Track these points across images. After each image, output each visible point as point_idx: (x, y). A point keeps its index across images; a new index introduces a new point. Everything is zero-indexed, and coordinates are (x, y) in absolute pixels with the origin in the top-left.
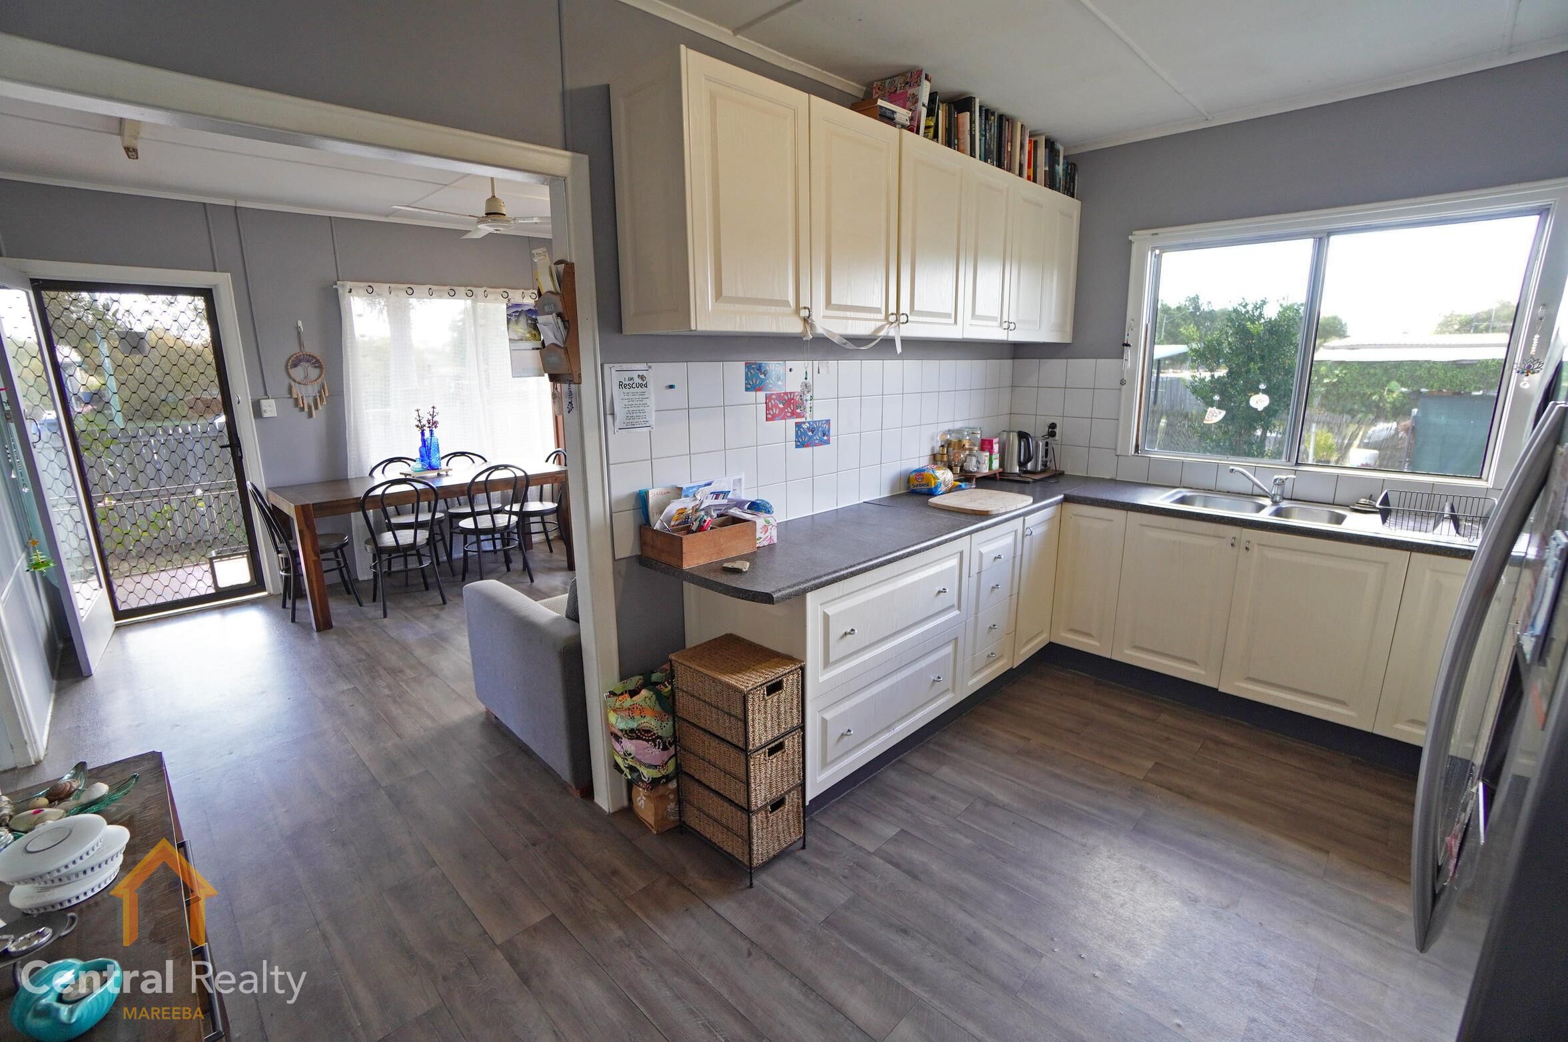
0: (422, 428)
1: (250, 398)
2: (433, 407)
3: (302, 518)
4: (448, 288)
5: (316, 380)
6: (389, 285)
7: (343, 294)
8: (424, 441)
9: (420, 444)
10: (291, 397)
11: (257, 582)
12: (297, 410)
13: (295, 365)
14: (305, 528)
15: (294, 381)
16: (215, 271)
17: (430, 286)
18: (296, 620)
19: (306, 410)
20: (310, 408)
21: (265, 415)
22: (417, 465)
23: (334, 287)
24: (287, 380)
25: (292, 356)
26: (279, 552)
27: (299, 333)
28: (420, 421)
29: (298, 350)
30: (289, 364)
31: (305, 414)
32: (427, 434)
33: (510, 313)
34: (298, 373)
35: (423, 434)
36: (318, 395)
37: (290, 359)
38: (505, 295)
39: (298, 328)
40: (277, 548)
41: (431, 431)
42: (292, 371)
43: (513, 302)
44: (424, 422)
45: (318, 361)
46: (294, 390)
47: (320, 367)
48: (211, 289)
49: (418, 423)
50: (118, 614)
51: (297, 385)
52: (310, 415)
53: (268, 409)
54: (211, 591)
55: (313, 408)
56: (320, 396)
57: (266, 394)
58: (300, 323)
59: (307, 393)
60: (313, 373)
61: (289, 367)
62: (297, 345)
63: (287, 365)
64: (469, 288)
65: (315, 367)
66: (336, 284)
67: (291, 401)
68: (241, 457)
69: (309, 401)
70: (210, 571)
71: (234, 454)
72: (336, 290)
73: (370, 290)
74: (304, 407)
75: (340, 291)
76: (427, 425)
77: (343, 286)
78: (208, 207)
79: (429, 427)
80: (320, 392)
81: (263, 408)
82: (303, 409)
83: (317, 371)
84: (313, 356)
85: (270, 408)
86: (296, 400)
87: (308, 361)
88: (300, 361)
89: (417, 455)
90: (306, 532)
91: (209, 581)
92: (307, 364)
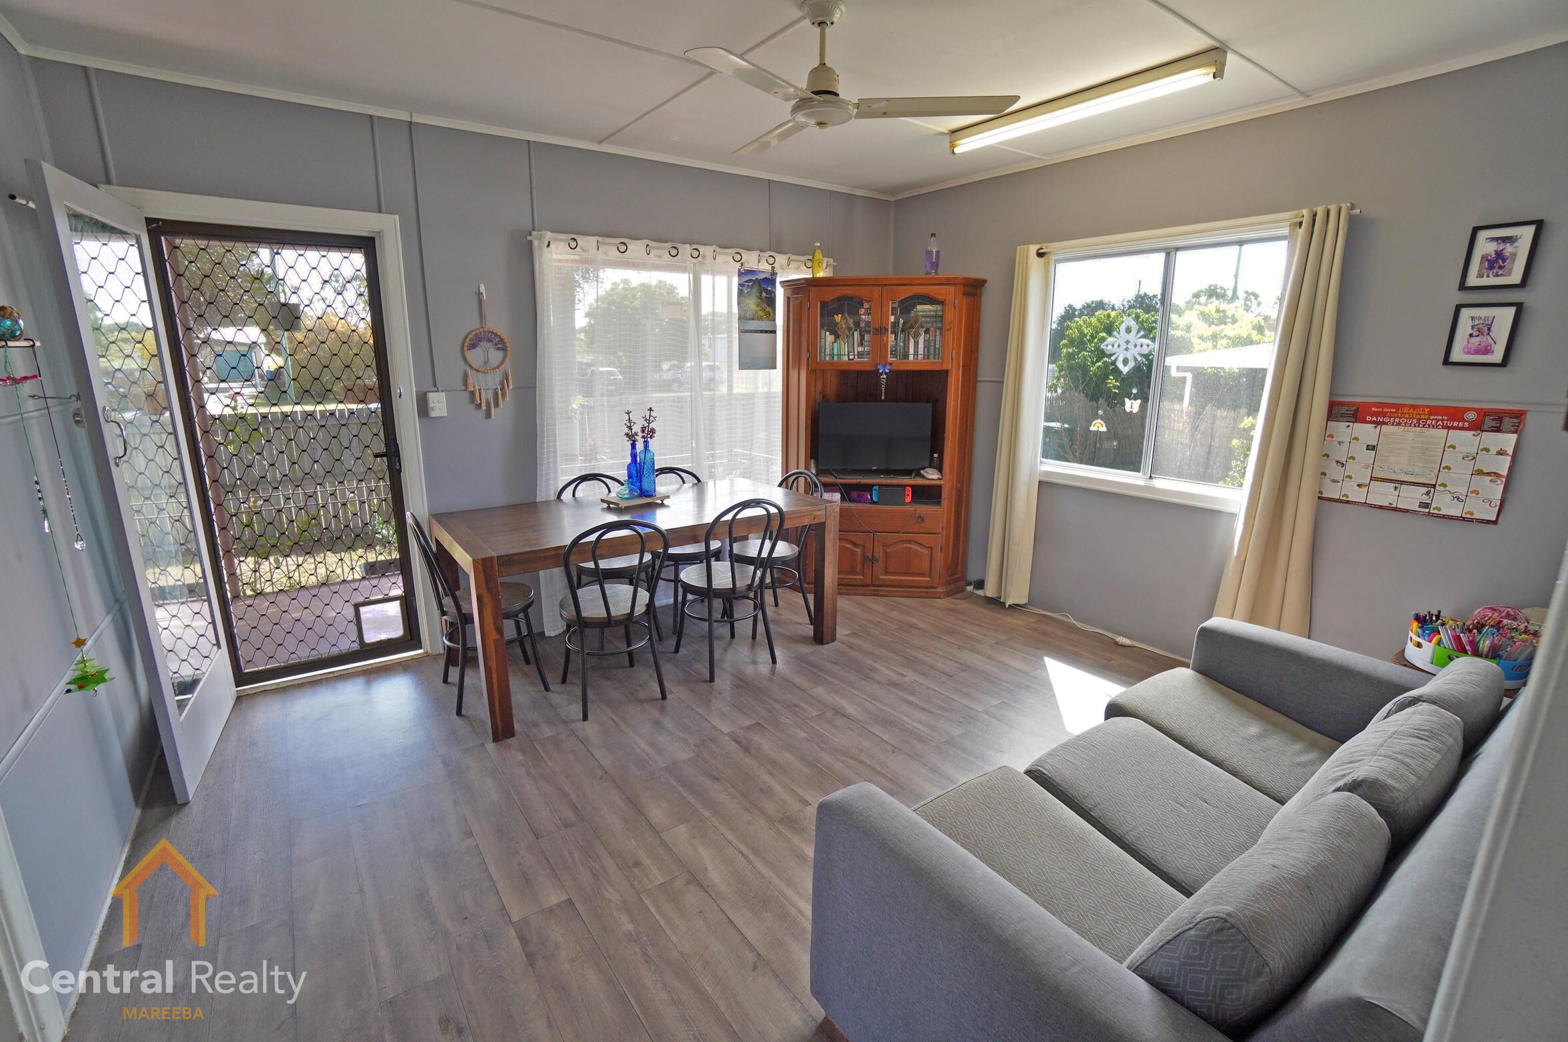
0: (632, 437)
1: (414, 389)
2: (650, 410)
3: (482, 576)
4: (669, 245)
5: (498, 367)
6: (597, 238)
7: (541, 249)
8: (634, 456)
9: (629, 460)
10: (466, 390)
11: (411, 638)
12: (472, 406)
13: (473, 346)
14: (485, 593)
15: (471, 367)
16: (380, 211)
17: (647, 242)
18: (463, 712)
19: (484, 408)
20: (488, 405)
21: (433, 414)
22: (625, 490)
23: (529, 238)
24: (461, 366)
25: (470, 333)
26: (443, 613)
27: (480, 301)
28: (630, 428)
29: (478, 326)
30: (466, 344)
31: (481, 414)
32: (640, 446)
33: (742, 282)
34: (476, 356)
35: (633, 446)
36: (499, 387)
37: (466, 337)
38: (738, 257)
39: (480, 294)
40: (441, 606)
41: (646, 443)
42: (468, 354)
43: (747, 267)
44: (637, 428)
45: (502, 340)
46: (470, 381)
47: (504, 349)
48: (373, 239)
49: (626, 430)
50: (241, 678)
51: (475, 373)
52: (488, 415)
53: (437, 405)
54: (356, 646)
55: (492, 405)
56: (502, 389)
57: (435, 386)
58: (482, 289)
59: (486, 384)
60: (495, 356)
61: (466, 349)
62: (476, 316)
63: (463, 345)
64: (694, 247)
65: (499, 349)
66: (531, 235)
67: (466, 396)
68: (400, 470)
69: (487, 395)
70: (355, 621)
71: (390, 467)
72: (531, 242)
73: (573, 244)
74: (481, 403)
75: (536, 243)
76: (640, 434)
77: (540, 238)
78: (375, 120)
79: (643, 437)
80: (502, 384)
81: (431, 405)
82: (479, 406)
83: (500, 354)
84: (496, 335)
85: (439, 403)
86: (472, 393)
87: (489, 341)
88: (480, 340)
89: (622, 474)
90: (487, 600)
91: (354, 636)
92: (488, 345)
